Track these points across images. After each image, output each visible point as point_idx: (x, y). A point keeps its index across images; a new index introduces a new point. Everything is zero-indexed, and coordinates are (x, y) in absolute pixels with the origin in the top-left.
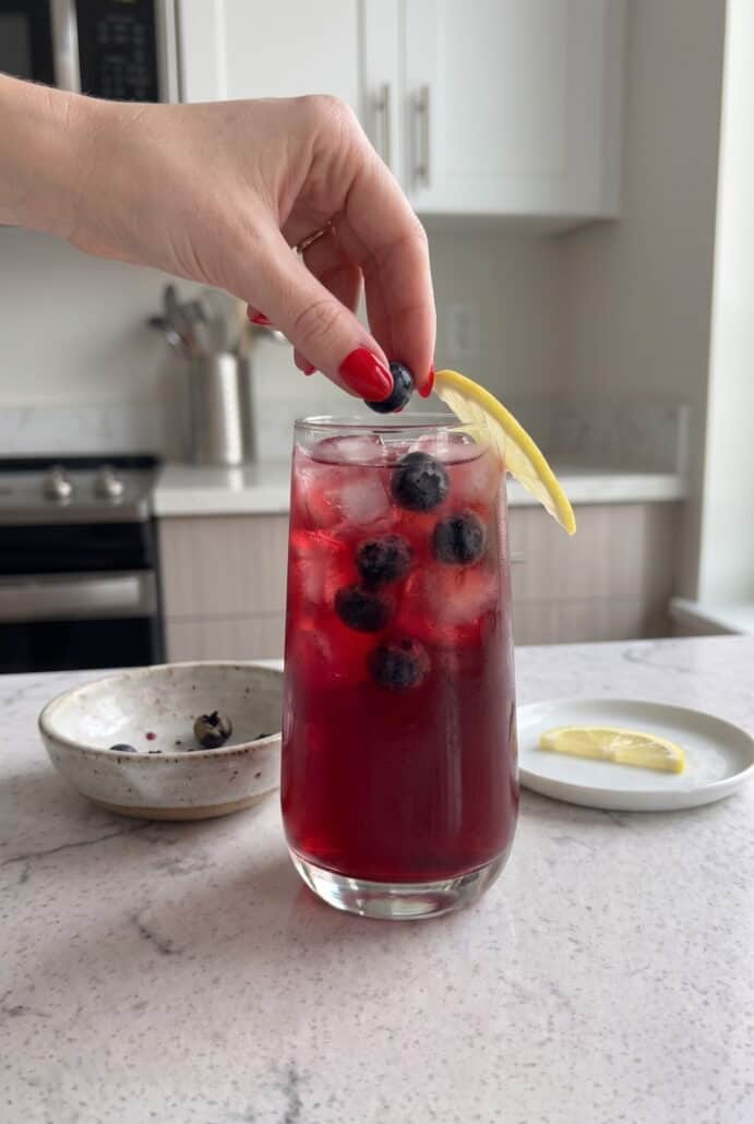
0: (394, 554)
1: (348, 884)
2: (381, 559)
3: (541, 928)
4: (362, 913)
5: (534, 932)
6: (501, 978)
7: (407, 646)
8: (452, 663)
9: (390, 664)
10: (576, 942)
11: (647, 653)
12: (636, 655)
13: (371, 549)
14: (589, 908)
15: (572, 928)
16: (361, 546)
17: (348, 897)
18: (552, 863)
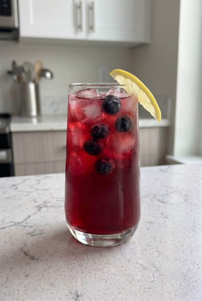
0: (103, 130)
1: (88, 236)
2: (100, 131)
3: (148, 248)
4: (93, 245)
5: (146, 249)
6: (137, 263)
7: (108, 160)
8: (121, 166)
9: (103, 166)
10: (158, 252)
11: (166, 169)
12: (163, 170)
13: (96, 128)
14: (161, 242)
15: (157, 248)
16: (93, 127)
17: (88, 240)
18: (148, 229)
